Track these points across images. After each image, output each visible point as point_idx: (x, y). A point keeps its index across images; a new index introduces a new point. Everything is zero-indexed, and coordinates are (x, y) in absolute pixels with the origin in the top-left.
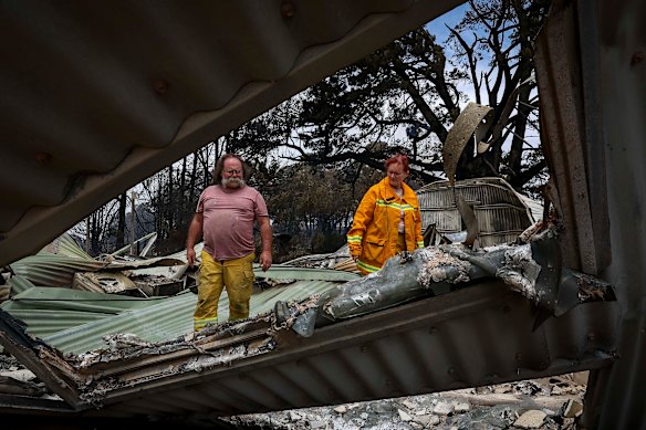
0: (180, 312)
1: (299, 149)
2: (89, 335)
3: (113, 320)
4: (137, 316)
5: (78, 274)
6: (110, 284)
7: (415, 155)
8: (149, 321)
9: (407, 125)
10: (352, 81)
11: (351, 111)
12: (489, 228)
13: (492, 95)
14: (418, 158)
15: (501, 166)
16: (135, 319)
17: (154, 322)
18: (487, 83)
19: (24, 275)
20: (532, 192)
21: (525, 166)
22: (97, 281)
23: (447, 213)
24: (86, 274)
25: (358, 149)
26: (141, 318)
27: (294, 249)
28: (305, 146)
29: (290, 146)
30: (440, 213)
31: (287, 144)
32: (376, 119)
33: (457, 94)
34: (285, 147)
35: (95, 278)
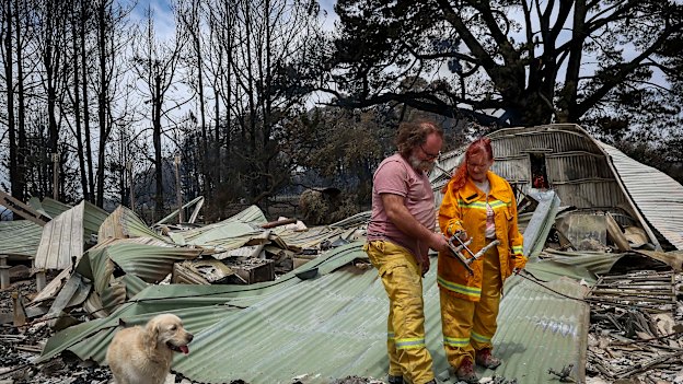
0: (297, 302)
1: (335, 93)
2: (225, 335)
3: (241, 316)
4: (260, 309)
5: (177, 265)
6: (208, 271)
7: (463, 93)
8: (272, 315)
9: (448, 58)
10: (386, 13)
11: (389, 48)
12: (562, 176)
13: (544, 19)
14: (467, 97)
15: (556, 99)
16: (260, 313)
17: (277, 315)
18: (538, 6)
19: (132, 271)
20: (590, 125)
21: (581, 96)
22: (196, 271)
23: (514, 162)
24: (184, 264)
25: (395, 88)
26: (264, 311)
27: (346, 204)
28: (340, 89)
29: (325, 91)
30: (507, 163)
31: (321, 89)
32: (415, 54)
33: (508, 23)
34: (319, 92)
35: (192, 266)
